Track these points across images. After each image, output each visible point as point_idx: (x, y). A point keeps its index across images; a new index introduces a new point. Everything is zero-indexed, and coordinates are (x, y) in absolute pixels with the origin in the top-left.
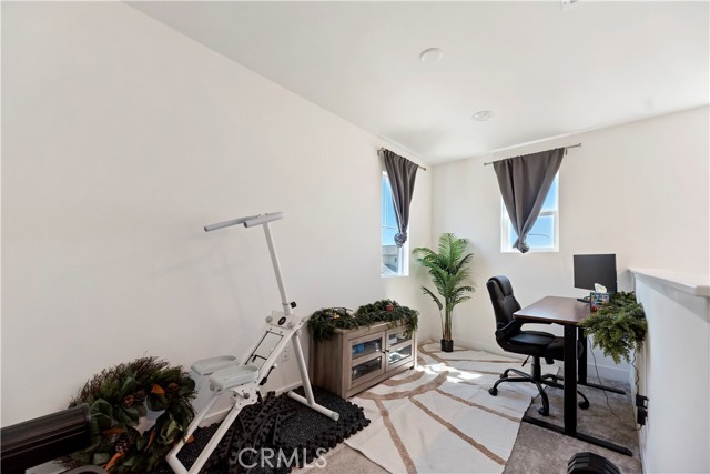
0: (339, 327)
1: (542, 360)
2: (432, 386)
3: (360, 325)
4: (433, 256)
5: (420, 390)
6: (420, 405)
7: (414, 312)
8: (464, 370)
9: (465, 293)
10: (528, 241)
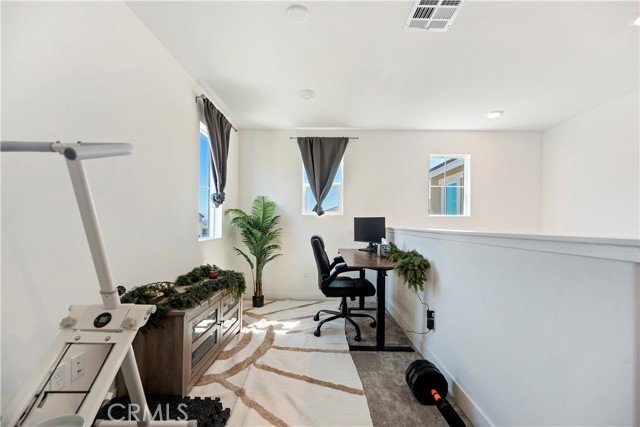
0: (174, 306)
1: (348, 299)
2: (268, 345)
3: (201, 299)
4: (245, 217)
5: (259, 353)
6: (268, 369)
7: (240, 274)
8: (284, 320)
9: (275, 252)
10: (324, 206)
